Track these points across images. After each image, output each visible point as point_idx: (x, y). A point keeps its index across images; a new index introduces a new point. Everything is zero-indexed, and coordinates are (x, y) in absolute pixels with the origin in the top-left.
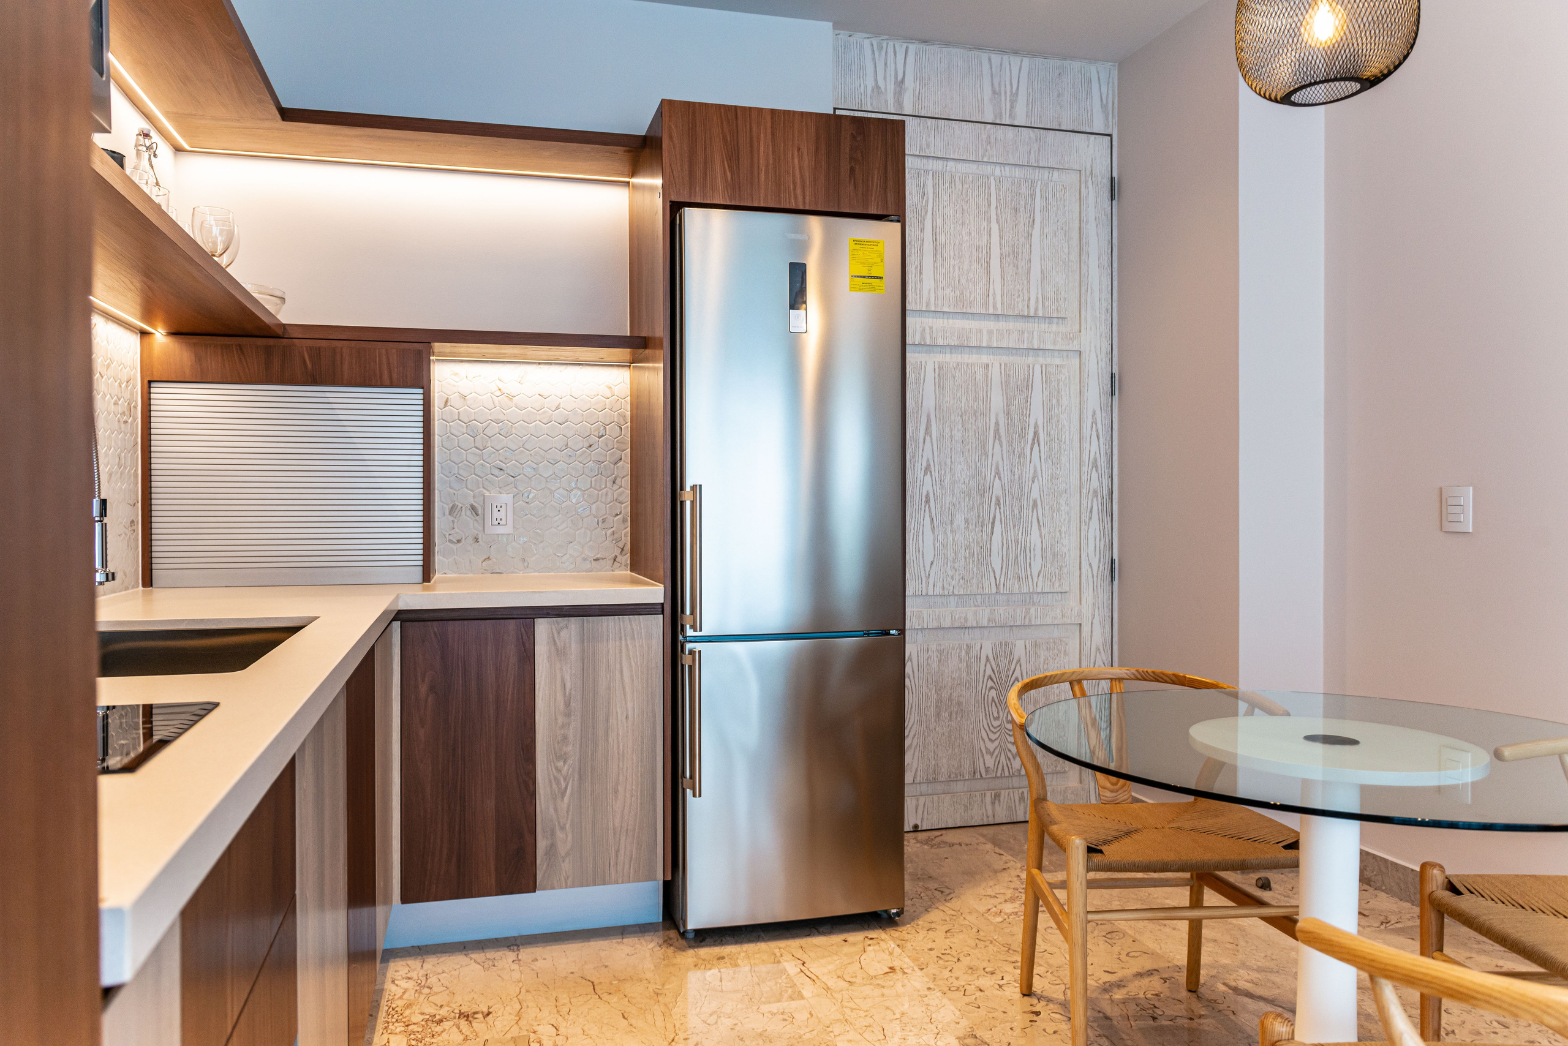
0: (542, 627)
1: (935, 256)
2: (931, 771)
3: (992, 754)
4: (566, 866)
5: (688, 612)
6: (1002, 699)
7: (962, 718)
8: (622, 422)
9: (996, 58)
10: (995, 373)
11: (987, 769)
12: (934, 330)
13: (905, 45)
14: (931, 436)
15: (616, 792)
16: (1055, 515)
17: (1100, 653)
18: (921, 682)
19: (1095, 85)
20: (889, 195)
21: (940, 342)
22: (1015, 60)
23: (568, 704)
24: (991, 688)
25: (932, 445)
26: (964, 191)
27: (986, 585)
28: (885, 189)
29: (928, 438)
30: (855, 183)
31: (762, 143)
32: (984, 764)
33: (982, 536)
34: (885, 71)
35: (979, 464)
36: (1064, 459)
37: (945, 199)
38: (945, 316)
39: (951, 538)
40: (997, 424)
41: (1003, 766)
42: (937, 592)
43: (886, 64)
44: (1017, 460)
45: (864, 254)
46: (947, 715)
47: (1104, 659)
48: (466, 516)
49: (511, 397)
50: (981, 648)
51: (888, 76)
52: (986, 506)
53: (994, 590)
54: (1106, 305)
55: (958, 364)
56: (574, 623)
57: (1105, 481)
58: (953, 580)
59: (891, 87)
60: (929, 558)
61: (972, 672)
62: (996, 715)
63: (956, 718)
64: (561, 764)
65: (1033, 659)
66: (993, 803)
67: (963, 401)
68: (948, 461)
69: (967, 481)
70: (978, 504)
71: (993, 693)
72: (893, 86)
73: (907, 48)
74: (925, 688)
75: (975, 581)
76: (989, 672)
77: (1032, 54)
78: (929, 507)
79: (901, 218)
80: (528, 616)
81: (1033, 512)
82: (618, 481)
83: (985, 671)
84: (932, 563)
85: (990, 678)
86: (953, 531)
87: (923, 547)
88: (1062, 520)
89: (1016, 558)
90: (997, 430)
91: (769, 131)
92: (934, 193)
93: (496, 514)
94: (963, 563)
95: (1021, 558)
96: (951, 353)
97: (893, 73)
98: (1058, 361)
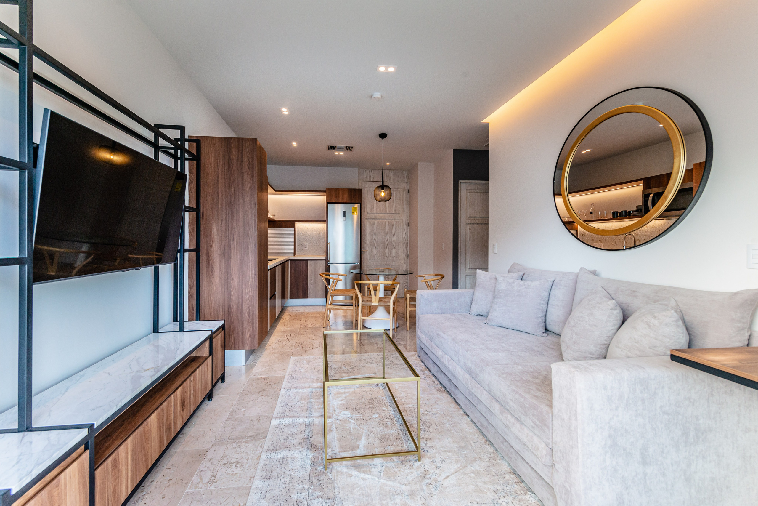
0: (309, 262)
4: (312, 295)
5: (328, 260)
8: (324, 232)
9: (387, 171)
10: (387, 223)
13: (371, 170)
14: (376, 234)
15: (319, 285)
16: (398, 247)
19: (405, 174)
20: (359, 200)
22: (391, 171)
23: (312, 273)
27: (385, 258)
30: (355, 199)
31: (340, 193)
35: (384, 238)
38: (378, 214)
43: (368, 173)
44: (391, 237)
48: (301, 247)
49: (307, 228)
51: (368, 175)
52: (385, 245)
55: (380, 222)
57: (407, 241)
59: (369, 177)
60: (375, 253)
64: (311, 281)
68: (378, 238)
69: (382, 241)
77: (394, 170)
78: (375, 245)
79: (360, 203)
80: (307, 260)
81: (393, 246)
82: (324, 241)
86: (379, 249)
89: (390, 254)
90: (387, 232)
91: (341, 191)
93: (306, 246)
96: (379, 220)
98: (398, 221)
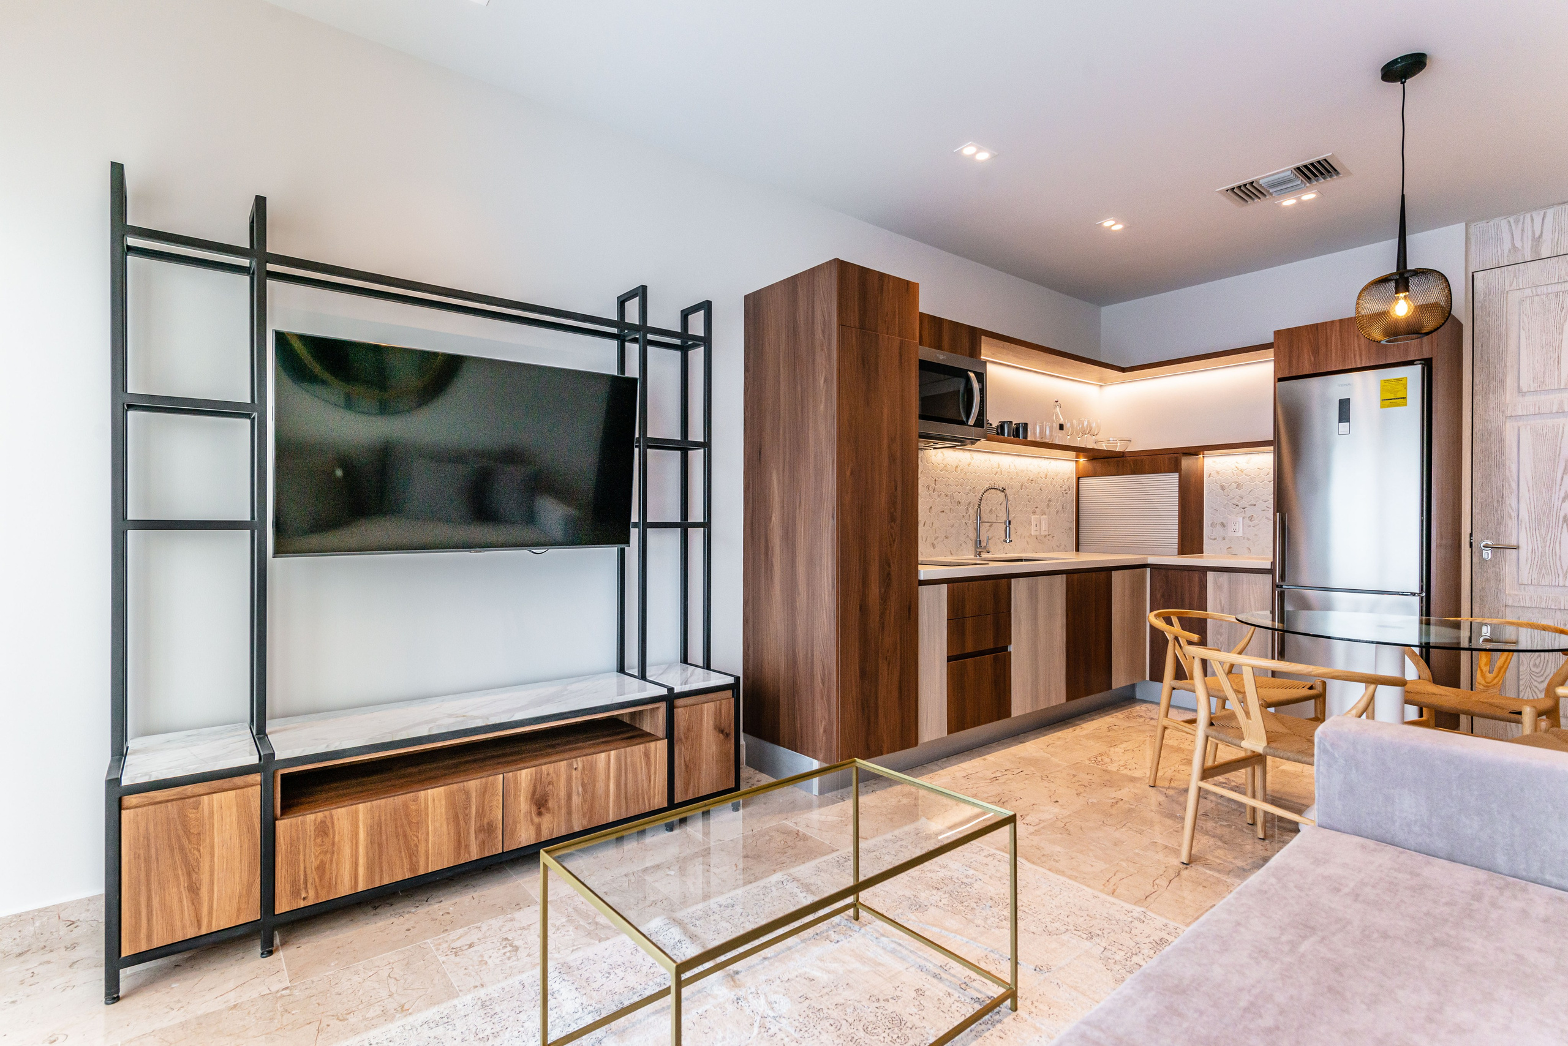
0: (1210, 575)
34: (1522, 235)
43: (1523, 230)
51: (1525, 238)
56: (1226, 574)
80: (1204, 570)
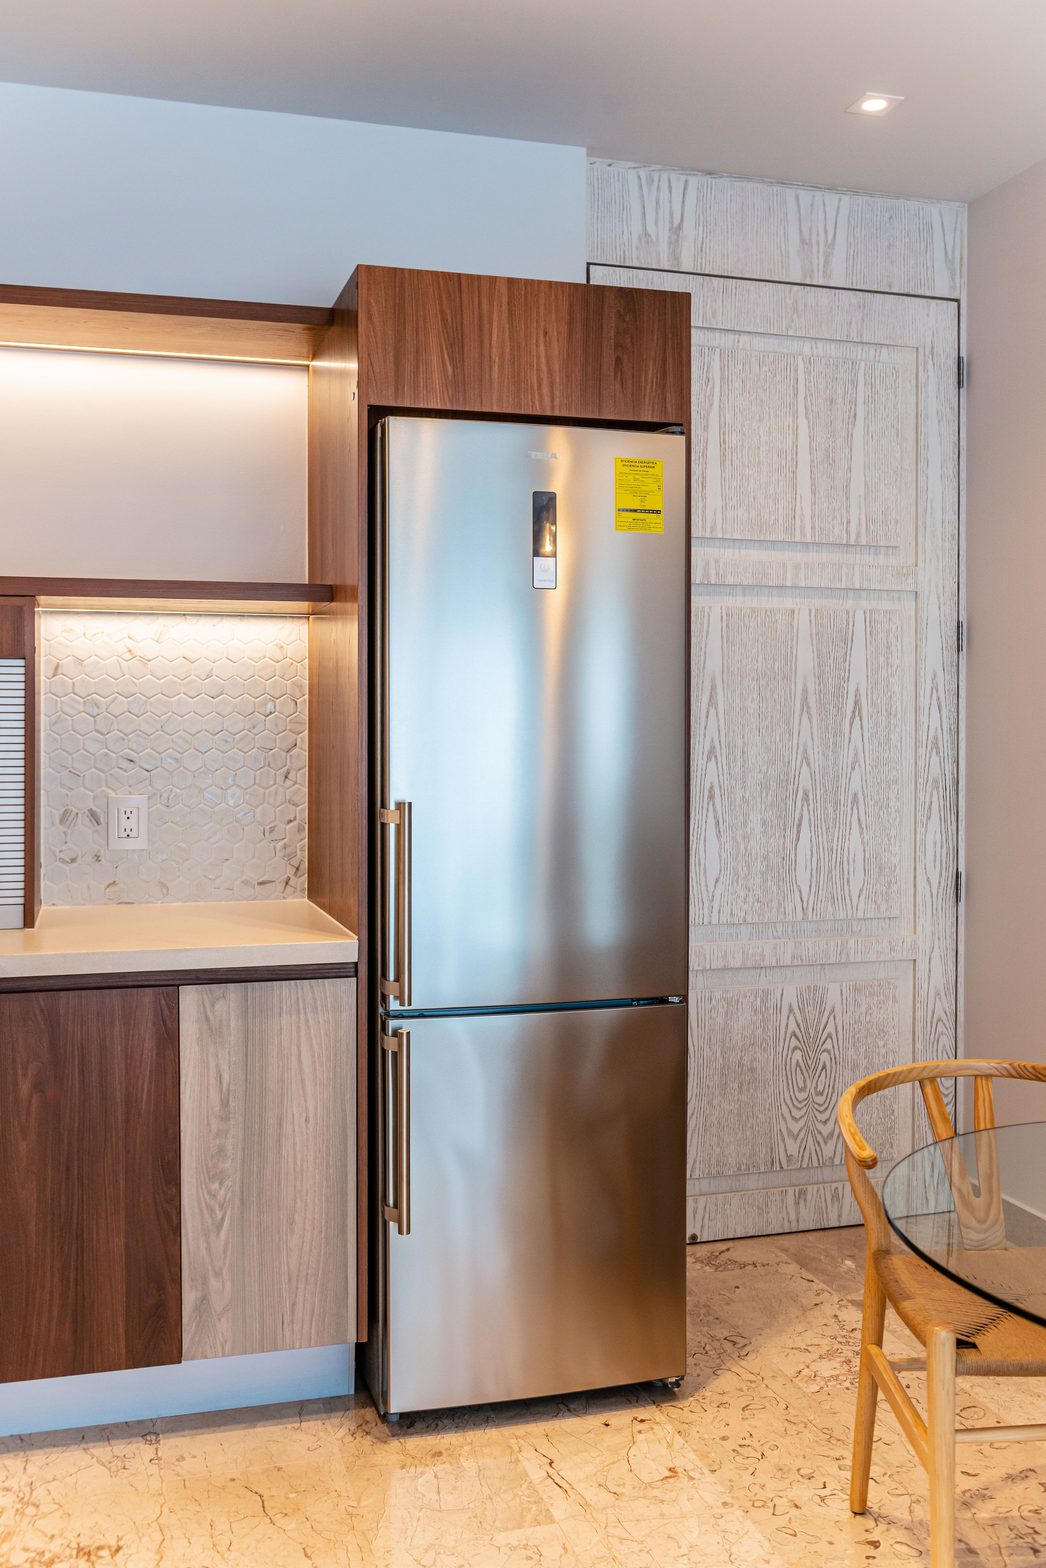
0: (190, 998)
1: (723, 463)
2: (713, 1162)
3: (796, 1138)
4: (223, 1327)
5: (392, 976)
6: (810, 1062)
7: (755, 1090)
8: (298, 694)
9: (806, 196)
10: (804, 622)
11: (789, 1158)
12: (722, 565)
13: (683, 178)
14: (716, 709)
15: (292, 1222)
16: (881, 813)
17: (940, 998)
18: (701, 1042)
19: (937, 231)
20: (668, 395)
21: (730, 580)
22: (832, 199)
23: (225, 1104)
24: (796, 1048)
25: (718, 721)
26: (763, 376)
27: (789, 909)
28: (664, 387)
29: (712, 712)
30: (622, 380)
31: (495, 324)
32: (786, 1151)
33: (784, 843)
34: (657, 213)
35: (780, 746)
36: (894, 738)
37: (737, 386)
38: (736, 544)
39: (742, 847)
40: (805, 691)
41: (810, 1154)
42: (723, 919)
43: (657, 203)
44: (831, 740)
45: (635, 480)
46: (736, 1086)
47: (946, 1006)
48: (83, 825)
49: (144, 661)
50: (782, 995)
51: (661, 219)
52: (790, 803)
53: (800, 916)
54: (951, 529)
55: (753, 610)
56: (233, 991)
57: (949, 767)
58: (745, 903)
59: (665, 235)
60: (712, 874)
61: (770, 1027)
62: (801, 1084)
63: (748, 1090)
64: (215, 1186)
65: (852, 1008)
66: (797, 1204)
67: (760, 659)
68: (740, 742)
69: (764, 768)
70: (779, 799)
71: (798, 1055)
72: (667, 233)
73: (686, 182)
74: (707, 1050)
75: (775, 904)
76: (793, 1026)
77: (855, 191)
78: (714, 804)
80: (169, 982)
81: (852, 809)
82: (292, 775)
83: (787, 1025)
84: (717, 881)
85: (794, 1034)
86: (746, 837)
87: (705, 859)
88: (891, 821)
89: (830, 872)
90: (805, 699)
91: (505, 308)
92: (722, 378)
93: (125, 823)
94: (758, 880)
95: (836, 873)
96: (744, 595)
97: (667, 216)
98: (886, 605)
